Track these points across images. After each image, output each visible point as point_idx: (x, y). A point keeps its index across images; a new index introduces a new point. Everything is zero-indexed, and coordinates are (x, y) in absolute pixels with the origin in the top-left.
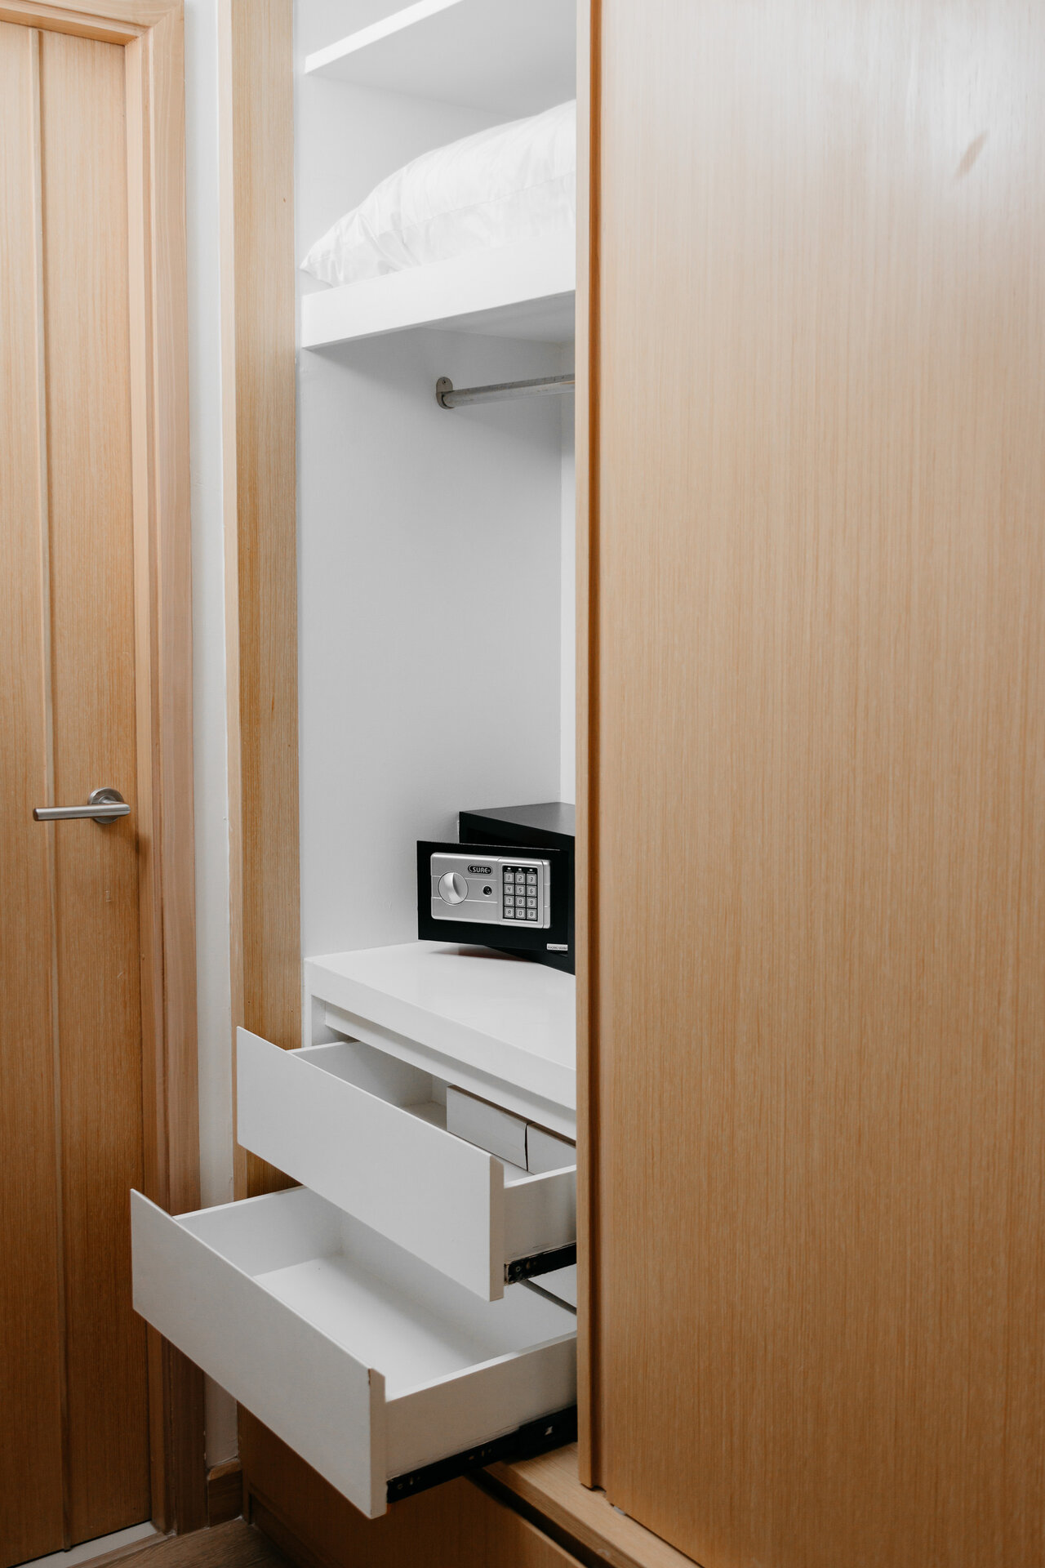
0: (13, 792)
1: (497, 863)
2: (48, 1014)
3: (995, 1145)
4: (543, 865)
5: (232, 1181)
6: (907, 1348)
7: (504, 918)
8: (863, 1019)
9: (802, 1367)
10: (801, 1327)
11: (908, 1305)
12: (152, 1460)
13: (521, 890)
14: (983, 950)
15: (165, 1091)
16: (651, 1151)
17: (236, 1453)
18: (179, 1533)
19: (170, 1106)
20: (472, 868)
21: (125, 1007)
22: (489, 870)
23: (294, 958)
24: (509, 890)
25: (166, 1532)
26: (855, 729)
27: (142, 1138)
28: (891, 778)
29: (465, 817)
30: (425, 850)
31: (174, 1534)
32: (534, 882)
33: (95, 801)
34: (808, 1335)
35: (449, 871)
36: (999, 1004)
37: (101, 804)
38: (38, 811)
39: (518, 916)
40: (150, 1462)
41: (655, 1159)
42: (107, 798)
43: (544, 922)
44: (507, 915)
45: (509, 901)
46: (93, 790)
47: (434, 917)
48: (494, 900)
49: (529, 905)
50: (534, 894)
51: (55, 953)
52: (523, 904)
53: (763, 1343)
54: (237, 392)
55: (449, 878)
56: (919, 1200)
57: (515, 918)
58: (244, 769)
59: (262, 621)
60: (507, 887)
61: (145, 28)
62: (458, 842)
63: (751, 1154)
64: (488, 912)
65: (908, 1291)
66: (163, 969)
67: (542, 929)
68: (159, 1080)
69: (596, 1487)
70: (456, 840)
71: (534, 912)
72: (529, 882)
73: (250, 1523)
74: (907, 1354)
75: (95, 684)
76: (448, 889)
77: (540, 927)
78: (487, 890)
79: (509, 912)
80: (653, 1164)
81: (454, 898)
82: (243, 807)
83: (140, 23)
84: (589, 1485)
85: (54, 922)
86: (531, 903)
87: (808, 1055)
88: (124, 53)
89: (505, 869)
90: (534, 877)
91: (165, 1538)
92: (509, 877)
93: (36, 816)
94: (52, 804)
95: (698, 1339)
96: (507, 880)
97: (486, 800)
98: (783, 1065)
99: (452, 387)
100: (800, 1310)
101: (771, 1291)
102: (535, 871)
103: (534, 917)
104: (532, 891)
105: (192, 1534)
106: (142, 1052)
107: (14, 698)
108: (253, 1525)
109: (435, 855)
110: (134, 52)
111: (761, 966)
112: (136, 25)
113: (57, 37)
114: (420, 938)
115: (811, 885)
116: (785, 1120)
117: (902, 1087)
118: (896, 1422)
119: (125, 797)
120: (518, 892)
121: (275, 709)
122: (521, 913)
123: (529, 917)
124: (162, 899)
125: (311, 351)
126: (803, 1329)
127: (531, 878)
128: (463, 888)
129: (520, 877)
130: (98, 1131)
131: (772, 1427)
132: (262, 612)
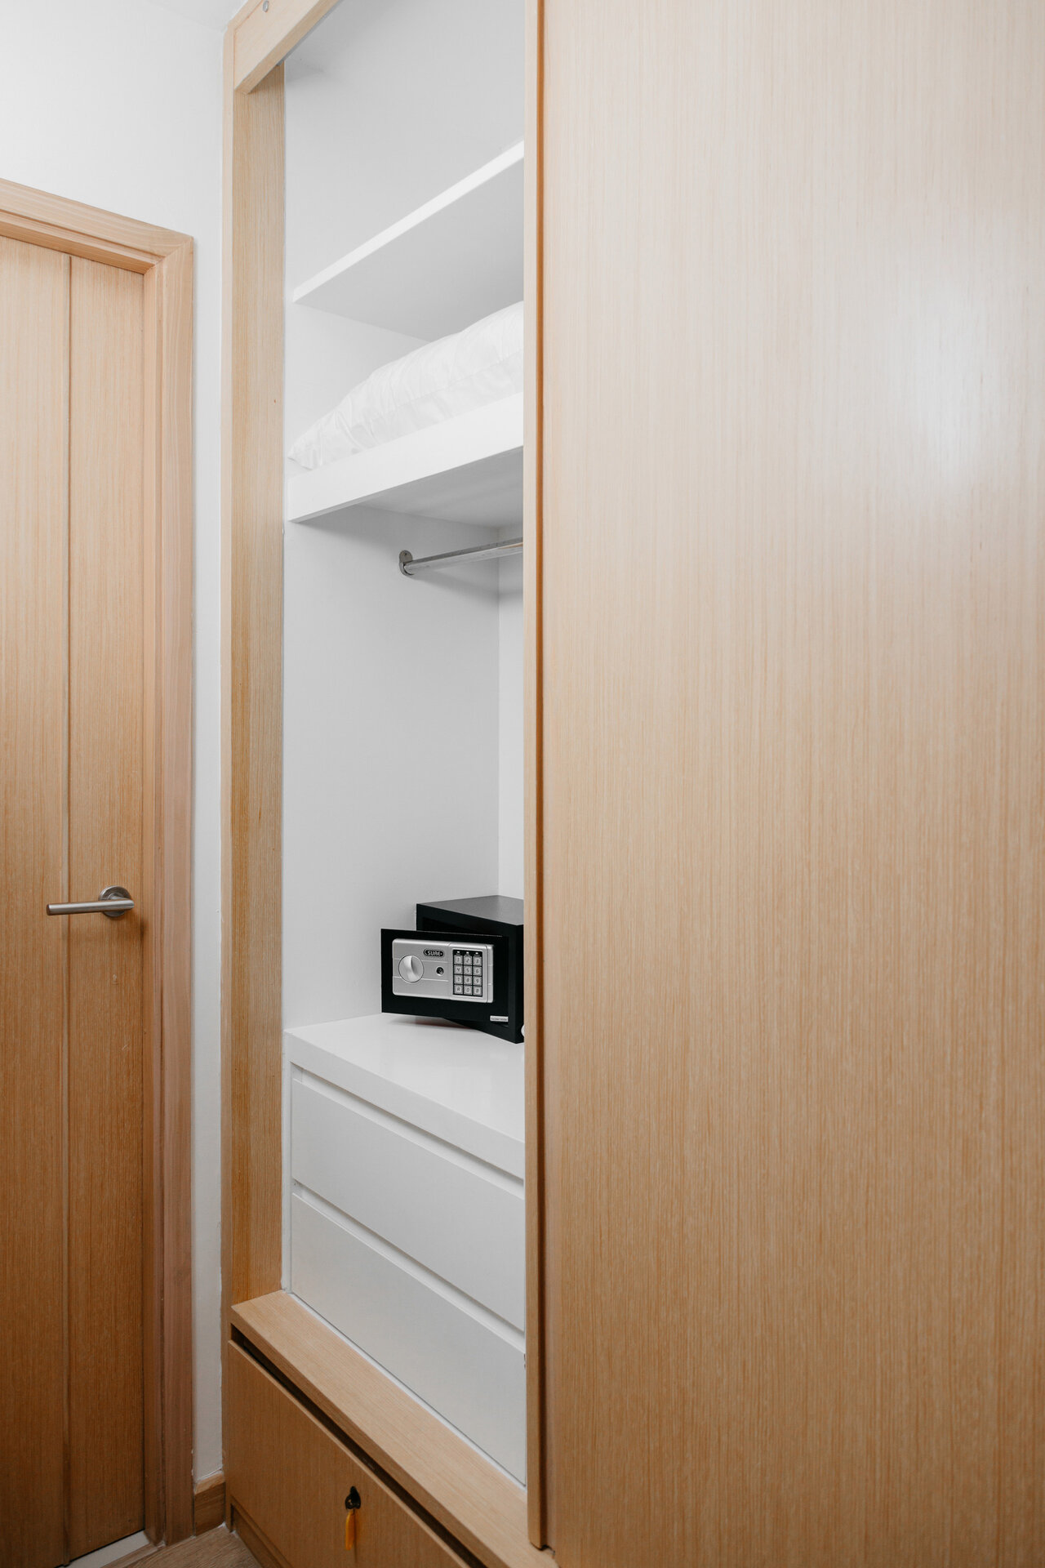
0: (31, 891)
1: (448, 947)
2: (59, 1084)
3: (979, 1257)
4: (487, 949)
5: (220, 1225)
6: (878, 1460)
7: (454, 994)
8: (823, 1115)
9: (760, 1463)
10: (758, 1423)
11: (878, 1415)
12: (146, 1476)
13: (468, 970)
14: (960, 1050)
15: (161, 1148)
16: (598, 1230)
17: (221, 1466)
18: (168, 1544)
19: (165, 1161)
20: (427, 952)
21: (129, 1075)
22: (442, 954)
23: (275, 1030)
24: (459, 970)
25: (156, 1544)
26: (810, 825)
27: (142, 1189)
28: (850, 874)
29: (421, 909)
30: (388, 936)
31: (164, 1545)
32: (479, 963)
33: (105, 897)
34: (766, 1432)
35: (407, 954)
36: (981, 1108)
37: (110, 899)
38: (51, 907)
39: (466, 992)
40: (144, 1478)
41: (603, 1238)
42: (115, 895)
43: (488, 998)
44: (457, 991)
45: (459, 980)
46: (103, 888)
47: (395, 993)
48: (445, 979)
49: (475, 983)
50: (479, 973)
51: (65, 1031)
52: (470, 982)
53: (717, 1434)
54: (233, 555)
55: (408, 960)
56: (889, 1307)
57: (463, 995)
58: (234, 870)
59: (251, 744)
60: (456, 967)
61: (160, 257)
62: (415, 930)
63: (702, 1242)
64: (440, 989)
65: (878, 1400)
66: (162, 1043)
67: (487, 1003)
68: (156, 1139)
69: (544, 1547)
70: (414, 929)
71: (479, 989)
72: (475, 963)
73: (231, 1531)
74: (878, 1467)
75: (107, 797)
76: (407, 970)
77: (485, 1001)
78: (439, 970)
79: (459, 989)
80: (601, 1243)
81: (412, 977)
82: (233, 900)
83: (156, 253)
84: (538, 1546)
85: (66, 1003)
86: (477, 981)
87: (762, 1149)
88: (143, 280)
89: (455, 952)
90: (479, 959)
91: (154, 1550)
92: (459, 959)
93: (50, 913)
94: (66, 900)
95: (648, 1420)
96: (456, 962)
97: (438, 895)
98: (735, 1156)
99: (412, 557)
100: (757, 1404)
101: (725, 1380)
102: (480, 954)
103: (479, 993)
104: (477, 971)
105: (181, 1543)
106: (142, 1113)
107: (34, 809)
108: (234, 1533)
109: (396, 941)
110: (153, 277)
111: (711, 1057)
112: (152, 254)
113: (86, 263)
114: (383, 1011)
115: (763, 978)
116: (738, 1212)
117: (868, 1187)
118: (866, 1537)
119: (131, 893)
120: (466, 972)
121: (262, 818)
122: (468, 990)
123: (475, 993)
124: (162, 981)
125: (296, 523)
126: (760, 1425)
127: (477, 960)
128: (421, 970)
129: (468, 960)
130: (102, 1185)
131: (727, 1520)
132: (251, 737)
